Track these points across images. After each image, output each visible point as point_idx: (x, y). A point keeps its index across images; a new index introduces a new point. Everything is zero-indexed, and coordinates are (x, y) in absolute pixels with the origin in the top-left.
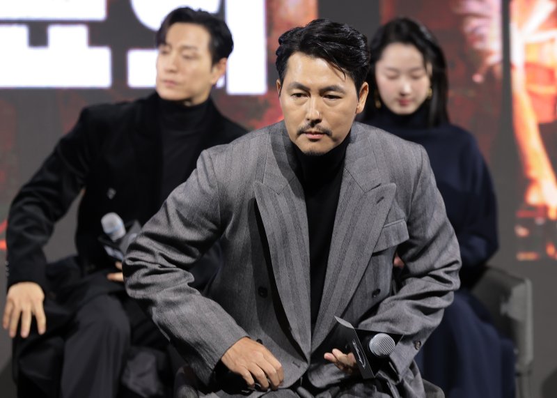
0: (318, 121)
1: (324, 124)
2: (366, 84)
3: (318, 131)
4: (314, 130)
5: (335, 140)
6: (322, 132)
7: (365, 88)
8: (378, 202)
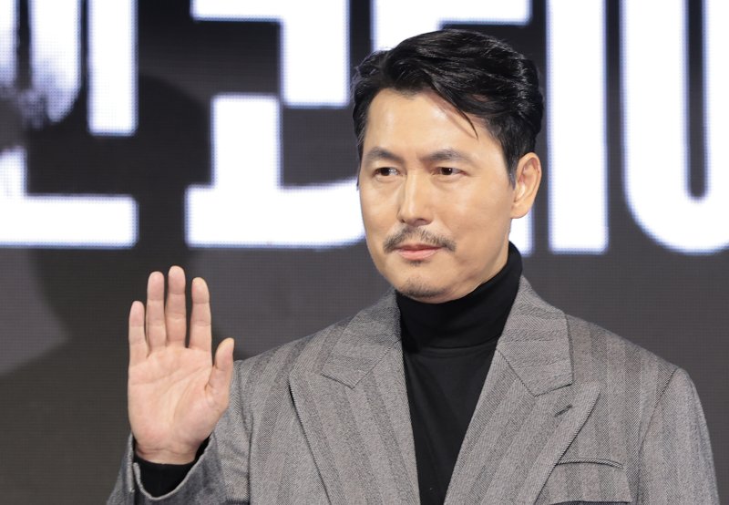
1: (435, 229)
5: (462, 261)
6: (432, 244)
8: (561, 413)
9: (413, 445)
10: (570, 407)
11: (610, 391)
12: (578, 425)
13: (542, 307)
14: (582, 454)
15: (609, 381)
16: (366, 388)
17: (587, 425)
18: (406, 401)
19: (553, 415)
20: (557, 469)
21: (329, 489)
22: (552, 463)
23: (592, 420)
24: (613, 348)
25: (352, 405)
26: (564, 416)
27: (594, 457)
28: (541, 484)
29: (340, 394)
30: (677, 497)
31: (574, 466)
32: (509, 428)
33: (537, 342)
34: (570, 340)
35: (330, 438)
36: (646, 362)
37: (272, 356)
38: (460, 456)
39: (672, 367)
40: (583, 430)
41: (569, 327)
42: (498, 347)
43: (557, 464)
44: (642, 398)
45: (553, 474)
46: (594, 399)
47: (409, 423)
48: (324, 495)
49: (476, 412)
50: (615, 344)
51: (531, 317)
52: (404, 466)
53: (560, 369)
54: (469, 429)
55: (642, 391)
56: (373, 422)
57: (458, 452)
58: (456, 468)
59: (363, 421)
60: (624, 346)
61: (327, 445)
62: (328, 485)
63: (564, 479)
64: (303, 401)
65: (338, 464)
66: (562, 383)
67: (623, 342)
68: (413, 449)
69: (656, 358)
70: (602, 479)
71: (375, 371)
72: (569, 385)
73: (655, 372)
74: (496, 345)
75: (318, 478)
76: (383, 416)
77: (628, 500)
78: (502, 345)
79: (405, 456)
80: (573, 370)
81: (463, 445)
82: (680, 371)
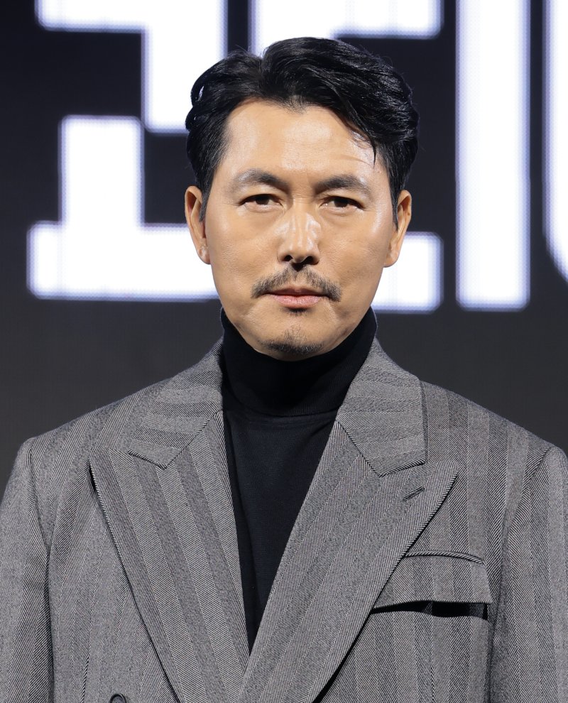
0: (311, 260)
2: (405, 194)
3: (309, 286)
4: (300, 282)
6: (318, 290)
7: (405, 203)
8: (410, 497)
9: (235, 536)
10: (421, 490)
11: (469, 473)
12: (430, 512)
13: (392, 371)
14: (434, 546)
15: (468, 461)
16: (180, 468)
17: (441, 511)
18: (228, 483)
19: (401, 499)
20: (404, 562)
21: (135, 589)
22: (398, 555)
23: (447, 506)
24: (475, 422)
25: (164, 488)
26: (414, 500)
27: (448, 550)
28: (384, 580)
29: (150, 476)
30: (546, 598)
31: (424, 560)
32: (348, 514)
33: (385, 413)
34: (425, 411)
35: (137, 528)
36: (515, 439)
37: (69, 430)
38: (288, 545)
39: (545, 444)
40: (436, 517)
41: (424, 396)
42: (337, 418)
43: (403, 557)
44: (509, 482)
45: (398, 569)
46: (450, 481)
47: (231, 510)
48: (130, 596)
49: (308, 495)
50: (478, 416)
51: (380, 384)
52: (225, 561)
53: (412, 445)
54: (300, 514)
55: (508, 472)
56: (188, 509)
57: (287, 541)
58: (284, 559)
59: (176, 507)
60: (488, 419)
61: (133, 535)
62: (133, 583)
63: (411, 575)
64: (105, 484)
65: (146, 559)
66: (413, 461)
67: (487, 415)
68: (236, 541)
69: (526, 433)
70: (456, 575)
71: (191, 447)
72: (422, 464)
73: (525, 451)
74: (335, 416)
75: (123, 576)
76: (200, 501)
77: (487, 601)
78: (341, 416)
79: (225, 548)
80: (426, 447)
81: (292, 532)
82: (555, 449)
